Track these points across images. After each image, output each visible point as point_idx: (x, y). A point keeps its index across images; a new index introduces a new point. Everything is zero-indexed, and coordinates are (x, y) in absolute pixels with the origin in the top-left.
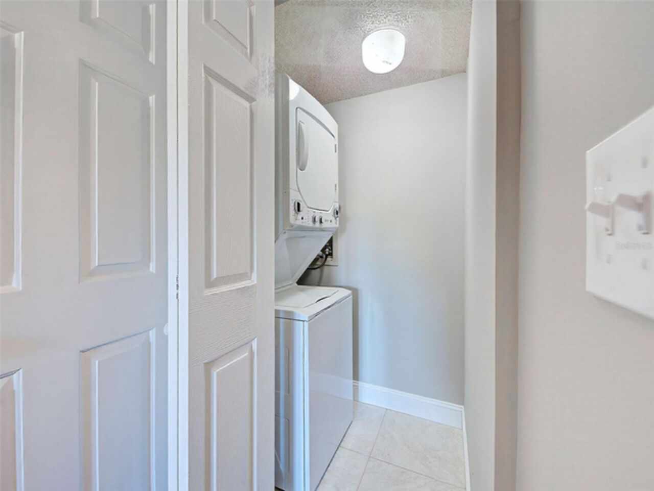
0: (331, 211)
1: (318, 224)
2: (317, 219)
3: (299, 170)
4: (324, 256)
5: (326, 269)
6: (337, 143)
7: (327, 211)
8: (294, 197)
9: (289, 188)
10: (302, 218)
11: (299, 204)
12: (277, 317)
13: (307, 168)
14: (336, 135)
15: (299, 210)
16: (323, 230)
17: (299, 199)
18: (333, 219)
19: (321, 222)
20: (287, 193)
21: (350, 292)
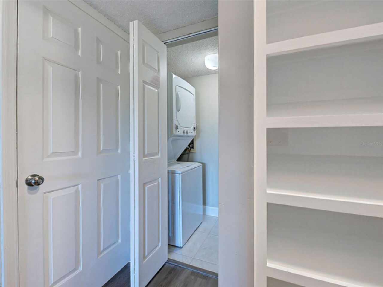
0: (192, 128)
1: (186, 134)
2: (185, 132)
3: (177, 112)
4: (190, 148)
5: (191, 154)
6: (195, 97)
7: (190, 128)
8: (175, 123)
9: (172, 119)
10: (179, 132)
11: (177, 126)
12: (168, 173)
13: (181, 110)
14: (194, 94)
15: (177, 128)
16: (188, 136)
17: (177, 123)
18: (193, 131)
19: (187, 133)
20: (172, 121)
21: (201, 164)
